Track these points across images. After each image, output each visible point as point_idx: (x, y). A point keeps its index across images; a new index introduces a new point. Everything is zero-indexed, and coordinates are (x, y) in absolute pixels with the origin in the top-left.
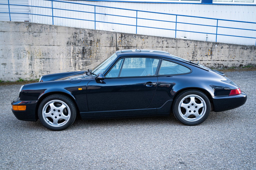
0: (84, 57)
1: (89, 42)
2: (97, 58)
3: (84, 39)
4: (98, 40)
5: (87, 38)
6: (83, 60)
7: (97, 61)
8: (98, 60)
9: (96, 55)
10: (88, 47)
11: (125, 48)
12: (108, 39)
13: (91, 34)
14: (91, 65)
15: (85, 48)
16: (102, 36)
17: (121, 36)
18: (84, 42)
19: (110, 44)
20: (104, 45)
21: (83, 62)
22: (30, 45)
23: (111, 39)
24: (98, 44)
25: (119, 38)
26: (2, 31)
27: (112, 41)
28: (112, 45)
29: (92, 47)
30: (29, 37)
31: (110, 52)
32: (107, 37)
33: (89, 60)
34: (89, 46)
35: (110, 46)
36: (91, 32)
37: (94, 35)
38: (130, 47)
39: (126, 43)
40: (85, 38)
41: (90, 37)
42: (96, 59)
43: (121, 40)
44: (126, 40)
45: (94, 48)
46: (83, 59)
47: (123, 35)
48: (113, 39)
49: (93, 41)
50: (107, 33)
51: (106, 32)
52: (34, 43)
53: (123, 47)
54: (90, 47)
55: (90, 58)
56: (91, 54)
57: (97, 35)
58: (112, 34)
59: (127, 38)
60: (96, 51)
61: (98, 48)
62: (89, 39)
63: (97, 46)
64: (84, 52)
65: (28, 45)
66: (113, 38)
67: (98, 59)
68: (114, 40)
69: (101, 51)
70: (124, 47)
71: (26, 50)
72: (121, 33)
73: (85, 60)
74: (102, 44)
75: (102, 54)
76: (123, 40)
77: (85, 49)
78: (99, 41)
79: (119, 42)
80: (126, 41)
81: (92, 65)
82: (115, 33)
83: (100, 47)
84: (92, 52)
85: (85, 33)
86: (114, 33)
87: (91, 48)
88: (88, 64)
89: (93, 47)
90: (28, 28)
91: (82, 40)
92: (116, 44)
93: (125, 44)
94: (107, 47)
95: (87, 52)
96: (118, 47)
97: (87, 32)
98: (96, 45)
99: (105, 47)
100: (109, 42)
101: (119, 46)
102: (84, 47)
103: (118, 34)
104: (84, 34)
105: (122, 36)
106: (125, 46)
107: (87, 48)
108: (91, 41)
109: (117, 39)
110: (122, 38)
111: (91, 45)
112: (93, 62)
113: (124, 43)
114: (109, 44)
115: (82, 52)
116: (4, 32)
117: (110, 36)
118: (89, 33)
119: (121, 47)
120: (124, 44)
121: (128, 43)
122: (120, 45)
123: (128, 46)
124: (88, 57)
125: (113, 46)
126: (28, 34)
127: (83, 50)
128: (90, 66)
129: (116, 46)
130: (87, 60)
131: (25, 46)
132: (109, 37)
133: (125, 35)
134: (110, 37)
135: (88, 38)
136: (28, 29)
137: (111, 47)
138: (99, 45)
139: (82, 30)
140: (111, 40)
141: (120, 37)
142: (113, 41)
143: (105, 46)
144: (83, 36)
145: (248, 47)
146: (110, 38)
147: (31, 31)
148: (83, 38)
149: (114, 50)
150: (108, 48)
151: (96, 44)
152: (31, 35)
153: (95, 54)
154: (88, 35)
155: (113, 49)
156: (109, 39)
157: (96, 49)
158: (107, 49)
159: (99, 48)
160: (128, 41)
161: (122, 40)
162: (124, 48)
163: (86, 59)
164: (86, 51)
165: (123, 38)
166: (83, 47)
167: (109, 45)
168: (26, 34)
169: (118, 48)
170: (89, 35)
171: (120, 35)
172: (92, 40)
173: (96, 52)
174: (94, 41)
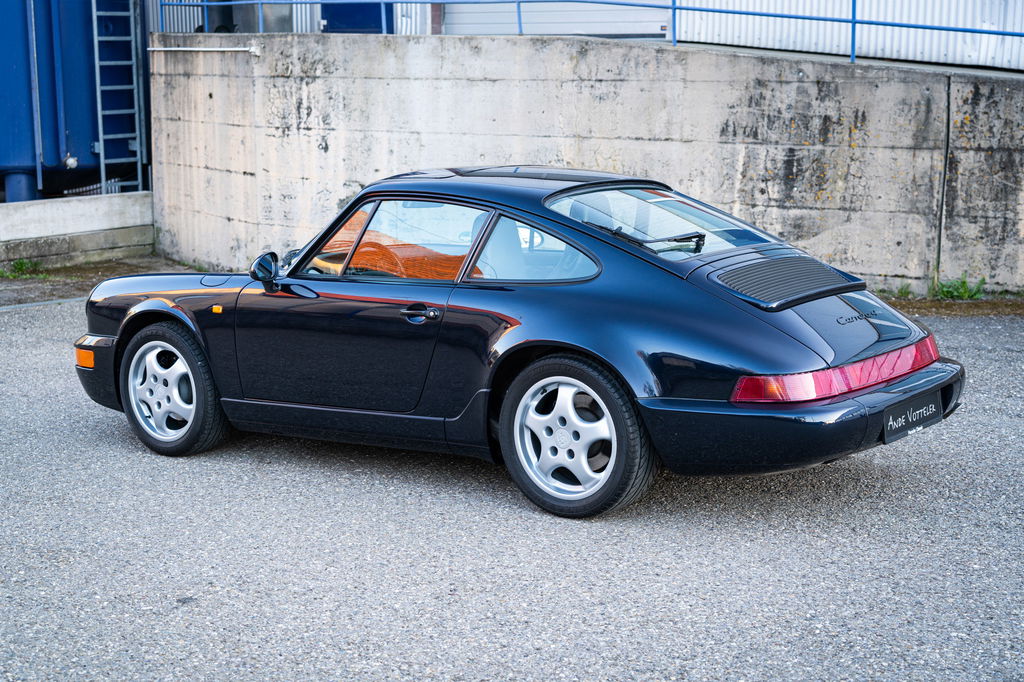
0: (789, 197)
1: (816, 123)
2: (848, 205)
3: (796, 108)
4: (860, 114)
5: (809, 105)
6: (785, 212)
7: (848, 220)
8: (854, 215)
9: (846, 189)
10: (809, 150)
11: (992, 157)
12: (906, 108)
13: (829, 84)
14: (819, 236)
15: (799, 154)
16: (880, 92)
17: (970, 96)
18: (794, 126)
19: (915, 136)
20: (885, 140)
21: (784, 223)
22: (579, 136)
23: (923, 108)
24: (857, 134)
25: (960, 103)
26: (488, 77)
27: (927, 122)
28: (925, 139)
29: (829, 150)
30: (579, 100)
31: (911, 177)
32: (904, 102)
33: (814, 213)
34: (814, 144)
35: (916, 148)
36: (828, 78)
37: (843, 89)
38: (1015, 150)
39: (995, 130)
40: (800, 105)
41: (822, 100)
42: (845, 209)
43: (973, 113)
44: (999, 117)
45: (836, 153)
46: (787, 204)
47: (984, 90)
48: (929, 111)
49: (835, 119)
50: (904, 81)
51: (897, 74)
52: (593, 129)
53: (979, 149)
54: (819, 147)
55: (819, 205)
56: (821, 181)
57: (857, 88)
58: (924, 82)
59: (1001, 107)
60: (845, 169)
61: (858, 154)
62: (819, 108)
63: (853, 144)
64: (792, 174)
65: (574, 136)
66: (934, 107)
67: (854, 210)
68: (934, 115)
69: (870, 171)
70: (983, 154)
71: (566, 159)
72: (972, 80)
73: (794, 213)
74: (877, 136)
75: (872, 183)
76: (981, 116)
77: (798, 160)
78: (861, 118)
79: (959, 124)
80: (996, 122)
81: (825, 236)
82: (945, 80)
83: (868, 151)
84: (829, 173)
85: (800, 81)
86: (939, 82)
87: (823, 152)
88: (805, 229)
89: (831, 149)
90: (578, 62)
91: (787, 115)
92: (943, 135)
93: (994, 136)
94: (899, 151)
95: (807, 174)
96: (952, 153)
97: (812, 78)
98: (847, 137)
99: (888, 151)
100: (912, 127)
101: (957, 148)
102: (791, 151)
103: (959, 86)
104: (795, 85)
105: (977, 95)
106: (991, 149)
107: (806, 153)
108: (827, 119)
109: (953, 108)
110: (977, 104)
111: (825, 142)
112: (831, 221)
113: (985, 129)
114: (911, 133)
115: (781, 173)
116: (495, 81)
117: (916, 94)
118: (818, 82)
119: (972, 153)
120: (988, 134)
121: (1008, 130)
122: (963, 142)
123: (1009, 149)
124: (810, 197)
125: (931, 144)
126: (576, 89)
127: (789, 164)
128: (813, 240)
129: (944, 147)
130: (804, 210)
131: (561, 140)
132: (915, 100)
133: (992, 91)
134: (919, 98)
135: (815, 103)
136: (576, 66)
137: (917, 152)
138: (860, 142)
139: (791, 68)
140: (922, 115)
141: (965, 101)
142: (931, 120)
143: (891, 144)
144: (793, 94)
146: (919, 103)
147: (585, 77)
148: (790, 107)
149: (932, 168)
150: (904, 156)
151: (850, 136)
152: (586, 91)
153: (840, 183)
154: (813, 90)
155: (928, 163)
156: (913, 112)
157: (849, 160)
158: (900, 162)
159: (863, 155)
160: (1007, 123)
161: (976, 117)
162: (982, 159)
163: (799, 208)
164: (801, 170)
165: (983, 104)
166: (789, 147)
167: (908, 141)
168: (570, 87)
169: (956, 153)
170: (820, 91)
171: (968, 91)
172: (828, 113)
173: (848, 173)
174: (839, 122)
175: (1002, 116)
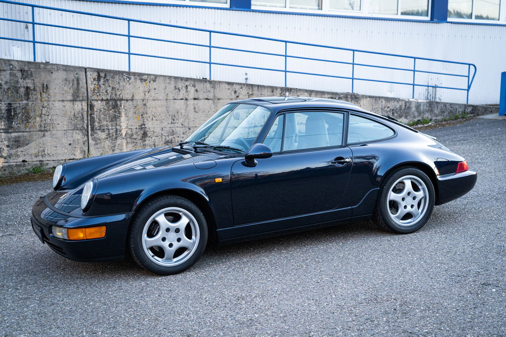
0: (11, 127)
1: (22, 90)
2: (43, 129)
3: (10, 83)
4: (45, 86)
5: (18, 82)
6: (9, 135)
7: (44, 135)
8: (46, 133)
9: (41, 121)
10: (19, 104)
11: (108, 103)
12: (68, 83)
13: (27, 71)
14: (30, 145)
15: (14, 106)
16: (54, 76)
17: (96, 77)
18: (10, 92)
19: (73, 95)
20: (59, 97)
21: (9, 140)
23: (75, 82)
24: (44, 95)
25: (92, 80)
27: (78, 89)
28: (78, 96)
29: (30, 103)
31: (73, 114)
32: (66, 80)
33: (25, 134)
34: (22, 101)
35: (74, 100)
36: (26, 68)
37: (35, 74)
38: (118, 100)
39: (108, 91)
40: (12, 81)
41: (24, 79)
42: (42, 131)
43: (98, 84)
44: (110, 86)
45: (35, 103)
46: (10, 131)
47: (102, 75)
48: (78, 84)
49: (32, 88)
50: (65, 70)
51: (61, 67)
53: (102, 100)
54: (25, 102)
55: (27, 130)
56: (27, 118)
57: (43, 74)
58: (75, 71)
59: (110, 82)
60: (40, 112)
61: (46, 104)
62: (22, 83)
63: (43, 100)
64: (11, 116)
66: (80, 82)
67: (47, 131)
68: (81, 85)
69: (52, 112)
70: (104, 102)
72: (96, 70)
73: (13, 135)
74: (55, 96)
75: (54, 118)
76: (102, 86)
77: (14, 109)
78: (46, 88)
79: (92, 89)
80: (109, 88)
81: (32, 145)
82: (84, 70)
83: (51, 103)
84: (32, 114)
85: (11, 69)
86: (82, 71)
87: (27, 104)
88: (21, 142)
89: (32, 102)
91: (5, 87)
92: (86, 94)
93: (108, 94)
94: (66, 102)
95: (20, 115)
96: (91, 102)
97: (18, 68)
98: (39, 97)
99: (61, 102)
100: (71, 91)
101: (93, 100)
102: (10, 104)
103: (91, 73)
104: (9, 72)
105: (99, 77)
106: (107, 100)
107: (18, 105)
108: (28, 88)
109: (89, 82)
110: (100, 81)
111: (28, 99)
112: (35, 137)
113: (104, 91)
114: (71, 94)
115: (5, 115)
117: (71, 76)
118: (21, 70)
119: (99, 102)
120: (106, 94)
121: (114, 92)
122: (95, 97)
123: (115, 100)
124: (22, 127)
125: (81, 98)
127: (9, 111)
128: (26, 147)
129: (86, 99)
130: (20, 133)
132: (71, 79)
133: (105, 75)
134: (73, 78)
135: (20, 80)
137: (74, 102)
138: (46, 99)
139: (5, 63)
140: (75, 86)
141: (94, 79)
142: (80, 88)
143: (62, 99)
144: (8, 76)
145: (341, 95)
146: (73, 80)
148: (6, 82)
149: (82, 109)
150: (68, 105)
151: (41, 96)
153: (38, 119)
154: (19, 75)
155: (80, 107)
156: (71, 84)
157: (41, 108)
158: (67, 107)
159: (48, 105)
160: (113, 88)
161: (100, 86)
162: (104, 104)
163: (16, 132)
164: (16, 114)
165: (102, 80)
166: (8, 102)
167: (70, 98)
169: (93, 102)
170: (23, 75)
171: (95, 75)
172: (28, 85)
173: (41, 114)
174: (34, 90)
175: (111, 85)
